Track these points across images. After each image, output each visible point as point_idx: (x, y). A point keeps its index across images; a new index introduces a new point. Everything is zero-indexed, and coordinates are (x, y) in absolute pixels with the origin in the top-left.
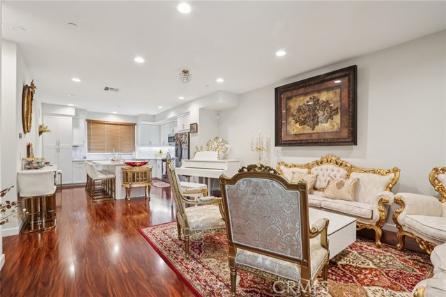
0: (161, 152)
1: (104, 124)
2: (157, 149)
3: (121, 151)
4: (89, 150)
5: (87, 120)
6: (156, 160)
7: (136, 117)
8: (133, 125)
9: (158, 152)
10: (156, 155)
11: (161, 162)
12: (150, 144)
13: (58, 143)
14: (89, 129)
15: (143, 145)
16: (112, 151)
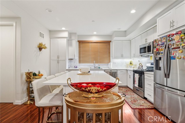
0: (131, 63)
1: (89, 43)
2: (128, 61)
3: (100, 63)
4: (80, 62)
5: (78, 41)
6: (127, 70)
7: (111, 36)
8: (109, 42)
9: (129, 64)
10: (127, 66)
11: (132, 73)
12: (122, 57)
13: (58, 57)
14: (80, 47)
15: (116, 58)
16: (93, 63)
